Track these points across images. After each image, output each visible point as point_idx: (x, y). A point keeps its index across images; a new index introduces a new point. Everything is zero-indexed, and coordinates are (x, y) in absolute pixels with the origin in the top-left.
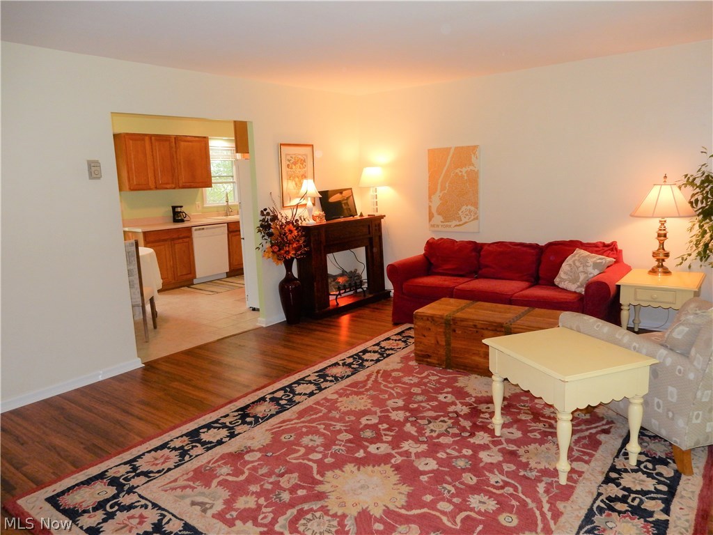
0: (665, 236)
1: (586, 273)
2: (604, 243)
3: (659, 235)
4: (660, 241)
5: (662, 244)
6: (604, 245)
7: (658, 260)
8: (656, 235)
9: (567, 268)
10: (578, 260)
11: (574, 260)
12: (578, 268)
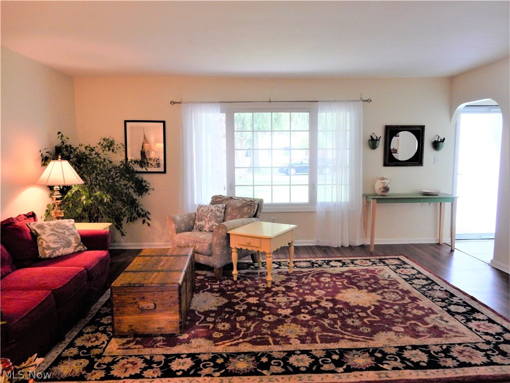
3: (57, 199)
7: (58, 218)
9: (53, 238)
10: (57, 228)
11: (52, 230)
12: (64, 233)
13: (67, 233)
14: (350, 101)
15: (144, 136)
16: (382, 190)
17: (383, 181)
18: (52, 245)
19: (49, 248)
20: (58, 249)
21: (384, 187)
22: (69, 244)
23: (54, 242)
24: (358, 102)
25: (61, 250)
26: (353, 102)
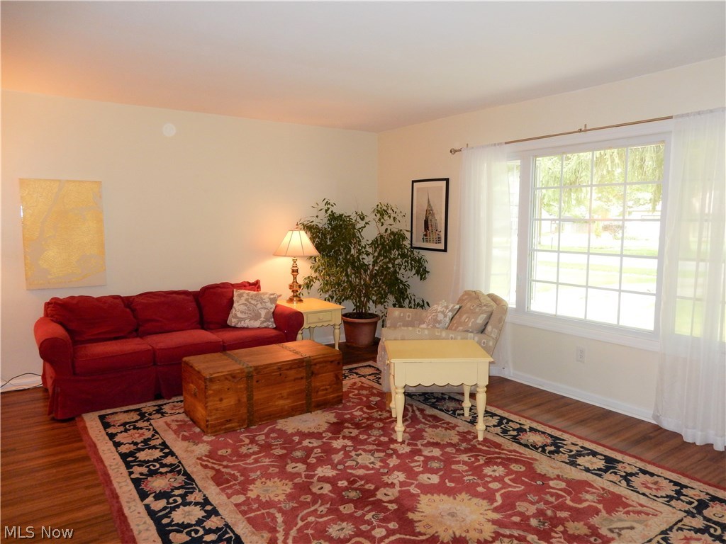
0: (297, 271)
1: (265, 308)
2: (248, 283)
3: (293, 271)
4: (293, 275)
5: (295, 278)
6: (250, 284)
7: (293, 291)
8: (291, 271)
9: (243, 308)
10: (252, 299)
11: (247, 300)
12: (256, 306)
13: (259, 306)
15: (429, 202)
18: (239, 315)
19: (236, 317)
20: (244, 319)
22: (257, 317)
23: (242, 312)
25: (247, 321)
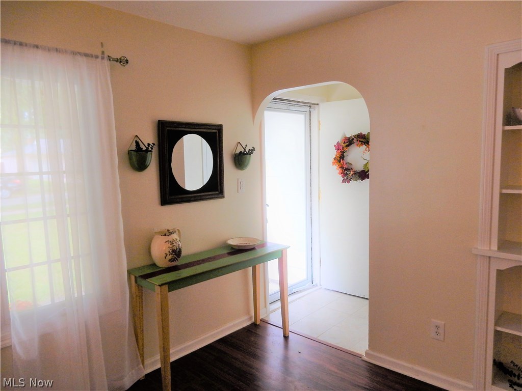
14: (80, 53)
16: (169, 257)
17: (170, 238)
21: (174, 251)
24: (99, 60)
26: (85, 59)
